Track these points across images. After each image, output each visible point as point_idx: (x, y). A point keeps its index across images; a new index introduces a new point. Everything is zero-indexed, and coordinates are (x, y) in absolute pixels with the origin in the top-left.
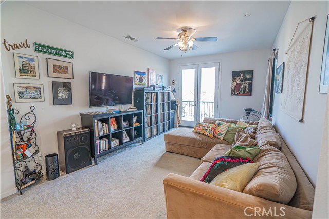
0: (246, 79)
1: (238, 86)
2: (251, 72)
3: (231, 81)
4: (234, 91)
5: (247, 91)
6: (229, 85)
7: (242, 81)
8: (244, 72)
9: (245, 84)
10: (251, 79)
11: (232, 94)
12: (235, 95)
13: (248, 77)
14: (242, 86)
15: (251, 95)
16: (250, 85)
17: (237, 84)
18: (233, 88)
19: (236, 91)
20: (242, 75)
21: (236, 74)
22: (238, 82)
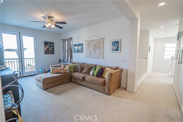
0: (51, 46)
1: (48, 49)
2: (53, 43)
3: (44, 47)
4: (46, 52)
5: (52, 52)
6: (43, 49)
7: (49, 47)
8: (50, 43)
9: (51, 49)
10: (53, 46)
11: (45, 53)
12: (47, 54)
13: (52, 45)
14: (50, 49)
15: (54, 54)
16: (53, 49)
17: (47, 48)
18: (46, 50)
19: (47, 52)
20: (49, 44)
21: (46, 43)
22: (48, 47)
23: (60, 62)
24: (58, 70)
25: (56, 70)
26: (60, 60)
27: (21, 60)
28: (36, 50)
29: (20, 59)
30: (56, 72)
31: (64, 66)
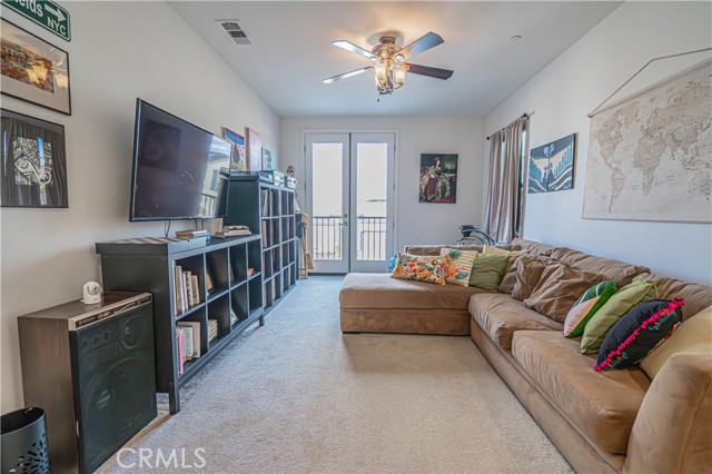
0: (446, 171)
1: (433, 182)
2: (454, 158)
3: (418, 174)
4: (425, 194)
5: (448, 193)
6: (415, 181)
7: (439, 173)
8: (441, 157)
9: (445, 179)
10: (455, 171)
11: (421, 199)
12: (426, 201)
13: (448, 166)
14: (440, 184)
15: (454, 202)
16: (453, 182)
17: (430, 179)
18: (423, 187)
19: (428, 195)
20: (438, 163)
21: (427, 160)
22: (433, 176)
23: (467, 234)
24: (416, 267)
25: (411, 266)
26: (465, 228)
27: (347, 220)
28: (392, 187)
29: (345, 216)
30: (409, 275)
31: (454, 256)
